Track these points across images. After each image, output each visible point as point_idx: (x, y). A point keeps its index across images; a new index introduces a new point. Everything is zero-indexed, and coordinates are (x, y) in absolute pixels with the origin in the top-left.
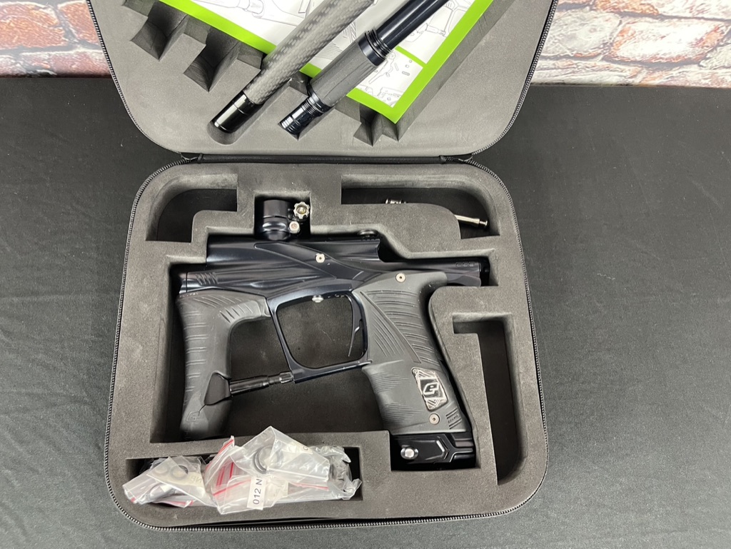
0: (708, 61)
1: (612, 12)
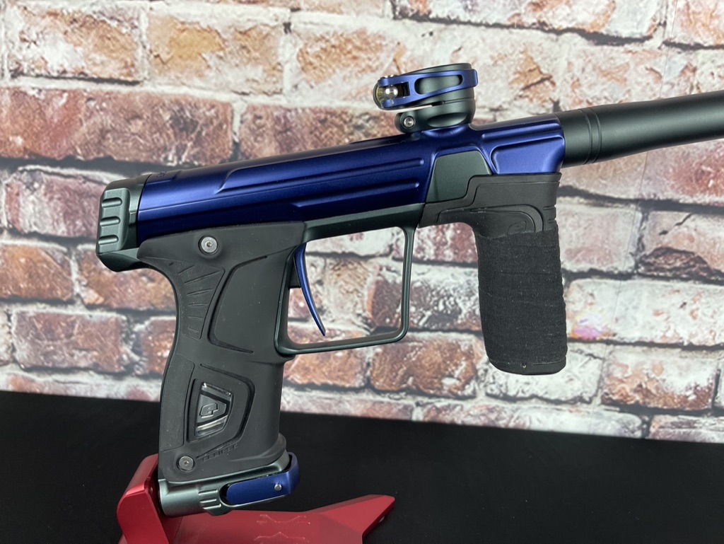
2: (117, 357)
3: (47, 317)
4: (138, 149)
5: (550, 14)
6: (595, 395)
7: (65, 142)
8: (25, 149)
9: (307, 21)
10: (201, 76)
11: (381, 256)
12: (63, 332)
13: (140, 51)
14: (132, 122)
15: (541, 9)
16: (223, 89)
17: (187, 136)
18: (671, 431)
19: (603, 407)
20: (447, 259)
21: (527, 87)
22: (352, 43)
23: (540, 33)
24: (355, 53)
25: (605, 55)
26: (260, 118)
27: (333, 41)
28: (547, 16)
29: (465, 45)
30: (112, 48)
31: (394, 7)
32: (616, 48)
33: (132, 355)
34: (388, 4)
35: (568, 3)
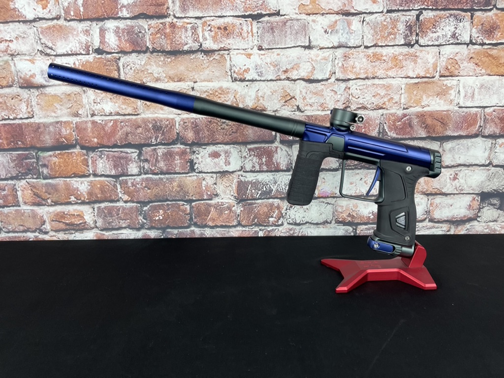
2: (137, 221)
3: (109, 208)
4: (141, 139)
5: (291, 74)
6: (332, 220)
7: (113, 139)
8: (98, 143)
9: (200, 85)
11: (238, 171)
12: (115, 213)
13: (139, 103)
14: (137, 129)
15: (287, 73)
16: (171, 114)
17: (159, 132)
18: (366, 232)
19: (336, 224)
20: (264, 170)
21: (286, 102)
22: (218, 92)
23: (288, 81)
24: (219, 96)
25: (314, 87)
26: (186, 123)
27: (211, 92)
28: (289, 75)
29: (260, 89)
30: (128, 103)
31: (232, 78)
32: (318, 84)
33: (143, 220)
34: (230, 77)
35: (297, 69)
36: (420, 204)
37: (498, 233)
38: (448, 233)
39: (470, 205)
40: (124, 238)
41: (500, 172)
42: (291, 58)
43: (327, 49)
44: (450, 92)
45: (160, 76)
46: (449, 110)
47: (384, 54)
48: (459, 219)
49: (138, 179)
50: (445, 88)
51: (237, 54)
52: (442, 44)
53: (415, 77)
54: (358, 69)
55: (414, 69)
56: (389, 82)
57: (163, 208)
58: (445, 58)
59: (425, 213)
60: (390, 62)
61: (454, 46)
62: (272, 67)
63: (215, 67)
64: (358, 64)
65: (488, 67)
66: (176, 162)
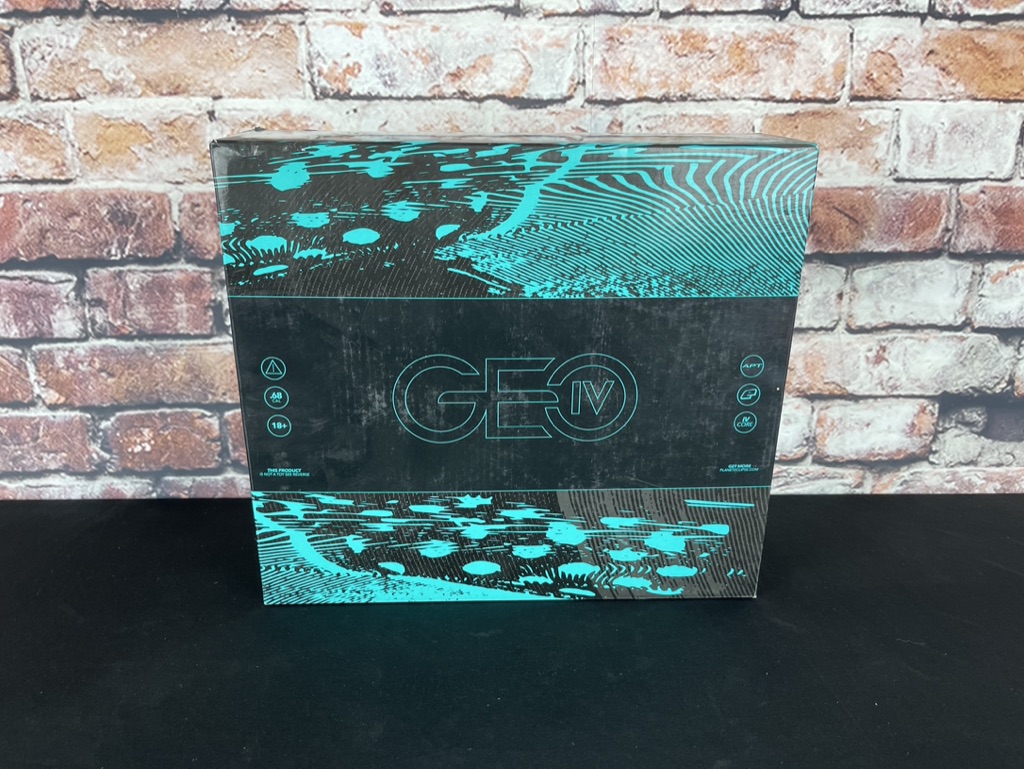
0: (937, 455)
1: (798, 396)
2: (87, 456)
3: (10, 421)
4: (79, 245)
5: (469, 83)
7: (6, 244)
9: (230, 107)
10: (132, 169)
12: (29, 435)
13: (69, 151)
14: (69, 219)
15: (460, 79)
16: (157, 180)
17: (127, 229)
22: (278, 125)
23: (461, 102)
25: (529, 119)
26: (198, 205)
28: (466, 84)
29: (389, 119)
30: (41, 149)
31: (314, 88)
32: (539, 111)
33: (102, 453)
34: (308, 86)
35: (484, 71)
36: (792, 420)
37: (977, 491)
38: (858, 491)
39: (913, 424)
40: (56, 497)
41: (990, 344)
42: (469, 39)
43: (563, 18)
44: (875, 140)
45: (122, 80)
46: (871, 188)
47: (712, 35)
48: (884, 458)
49: (81, 349)
50: (862, 129)
51: (326, 23)
52: (858, 12)
53: (788, 98)
54: (644, 73)
55: (787, 78)
56: (721, 109)
57: (149, 424)
58: (864, 49)
59: (805, 442)
60: (726, 58)
61: (887, 20)
62: (419, 62)
63: (266, 57)
64: (643, 60)
65: (973, 79)
66: (177, 307)
